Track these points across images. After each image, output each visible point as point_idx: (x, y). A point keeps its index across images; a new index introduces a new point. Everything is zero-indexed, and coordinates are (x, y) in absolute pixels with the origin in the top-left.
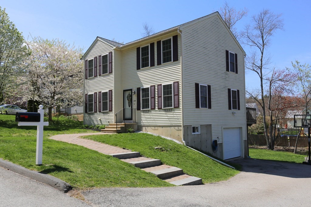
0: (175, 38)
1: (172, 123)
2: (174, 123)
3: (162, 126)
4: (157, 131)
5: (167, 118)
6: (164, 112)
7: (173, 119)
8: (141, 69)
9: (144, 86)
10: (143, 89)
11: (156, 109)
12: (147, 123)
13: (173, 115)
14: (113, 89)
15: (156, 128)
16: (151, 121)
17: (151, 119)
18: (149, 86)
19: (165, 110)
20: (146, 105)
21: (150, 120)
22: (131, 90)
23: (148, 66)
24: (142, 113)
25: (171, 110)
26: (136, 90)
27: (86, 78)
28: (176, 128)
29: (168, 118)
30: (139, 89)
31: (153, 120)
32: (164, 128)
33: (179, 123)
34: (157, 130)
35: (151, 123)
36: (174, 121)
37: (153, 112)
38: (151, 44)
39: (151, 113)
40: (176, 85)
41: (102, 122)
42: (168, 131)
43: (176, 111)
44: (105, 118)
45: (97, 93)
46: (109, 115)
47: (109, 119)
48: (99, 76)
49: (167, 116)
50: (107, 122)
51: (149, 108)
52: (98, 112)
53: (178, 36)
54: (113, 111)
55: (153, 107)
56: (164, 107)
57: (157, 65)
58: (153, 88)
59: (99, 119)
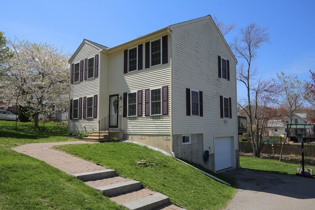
0: (165, 39)
1: (161, 132)
3: (150, 135)
4: (144, 140)
5: (155, 126)
6: (152, 120)
7: (161, 128)
8: (128, 72)
9: (131, 91)
11: (143, 116)
12: (134, 131)
13: (161, 123)
14: (98, 94)
15: (143, 137)
18: (136, 91)
19: (153, 117)
20: (132, 112)
21: (136, 128)
22: (118, 95)
23: (136, 69)
24: (128, 121)
25: (159, 117)
26: (123, 95)
27: (72, 83)
28: (165, 137)
29: (156, 126)
30: (125, 94)
31: (139, 128)
32: (151, 137)
33: (168, 132)
35: (138, 131)
36: (162, 130)
37: (140, 119)
38: (139, 46)
39: (138, 120)
40: (165, 89)
41: (86, 130)
42: (155, 140)
43: (165, 118)
44: (89, 125)
45: (82, 98)
46: (94, 121)
47: (94, 126)
48: (84, 80)
49: (155, 124)
50: (91, 130)
51: (136, 115)
52: (82, 119)
53: (168, 36)
54: (97, 118)
55: (140, 114)
56: (151, 114)
57: (145, 68)
58: (140, 93)
59: (84, 126)
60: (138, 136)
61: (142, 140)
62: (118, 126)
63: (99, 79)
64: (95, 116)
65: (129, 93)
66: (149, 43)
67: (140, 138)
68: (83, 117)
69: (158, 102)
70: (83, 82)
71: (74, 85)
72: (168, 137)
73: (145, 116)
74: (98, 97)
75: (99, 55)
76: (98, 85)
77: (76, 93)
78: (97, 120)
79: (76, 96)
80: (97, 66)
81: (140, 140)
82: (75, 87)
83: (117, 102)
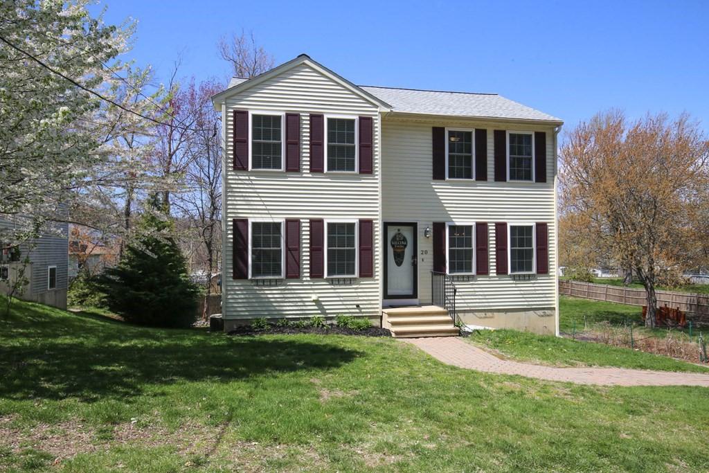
0: (541, 137)
1: (532, 303)
2: (535, 303)
3: (506, 311)
4: (492, 320)
6: (512, 282)
7: (533, 296)
8: (447, 178)
9: (454, 220)
10: (454, 229)
11: (491, 275)
12: (466, 305)
13: (533, 288)
15: (489, 314)
16: (475, 301)
18: (472, 223)
19: (514, 278)
20: (461, 263)
21: (473, 297)
22: (414, 225)
23: (470, 178)
26: (432, 227)
28: (541, 312)
29: (522, 292)
31: (480, 297)
32: (509, 314)
33: (547, 303)
34: (492, 317)
35: (477, 304)
36: (536, 299)
37: (481, 280)
38: (477, 131)
39: (477, 283)
40: (542, 228)
41: (325, 307)
42: (519, 319)
43: (542, 280)
44: (338, 295)
45: (301, 220)
46: (361, 286)
47: (360, 298)
48: (308, 171)
49: (519, 289)
50: (348, 307)
51: (471, 271)
52: (304, 279)
53: (547, 135)
54: (376, 278)
55: (483, 270)
56: (512, 271)
57: (493, 180)
58: (482, 227)
59: (314, 297)
60: (476, 314)
61: (486, 319)
62: (415, 295)
63: (377, 179)
64: (367, 272)
65: (451, 224)
66: (504, 133)
67: (480, 318)
68: (308, 275)
69: (526, 250)
70: (304, 175)
71: (251, 178)
72: (546, 311)
73: (495, 275)
74: (376, 225)
75: (377, 119)
76: (377, 195)
77: (266, 203)
78: (377, 282)
79: (267, 212)
80: (367, 147)
81: (482, 320)
82: (254, 182)
83: (405, 240)
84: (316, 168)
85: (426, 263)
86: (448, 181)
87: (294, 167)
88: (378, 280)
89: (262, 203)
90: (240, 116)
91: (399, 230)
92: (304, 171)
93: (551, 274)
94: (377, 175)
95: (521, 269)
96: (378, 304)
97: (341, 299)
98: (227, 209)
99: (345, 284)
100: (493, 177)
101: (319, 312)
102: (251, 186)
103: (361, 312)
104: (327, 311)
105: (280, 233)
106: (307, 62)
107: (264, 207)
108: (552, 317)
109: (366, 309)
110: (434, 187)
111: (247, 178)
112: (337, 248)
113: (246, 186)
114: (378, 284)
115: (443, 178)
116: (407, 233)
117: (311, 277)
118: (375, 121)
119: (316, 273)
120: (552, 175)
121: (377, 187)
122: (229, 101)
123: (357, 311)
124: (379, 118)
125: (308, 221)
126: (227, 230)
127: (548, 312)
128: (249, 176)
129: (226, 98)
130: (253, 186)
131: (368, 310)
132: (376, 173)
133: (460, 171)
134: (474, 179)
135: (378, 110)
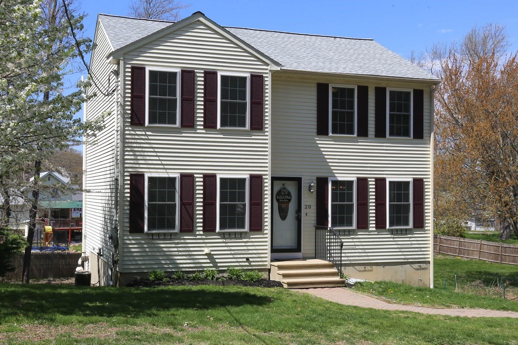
0: (419, 94)
1: (408, 257)
2: (411, 257)
3: (384, 264)
4: (371, 272)
5: (396, 246)
6: (390, 236)
7: (410, 250)
8: (331, 134)
9: (336, 175)
10: (336, 183)
11: (370, 229)
12: (346, 258)
14: (265, 175)
15: (368, 268)
16: (355, 255)
17: (357, 249)
18: (353, 178)
19: (392, 232)
20: (342, 217)
22: (298, 180)
26: (315, 182)
28: (416, 266)
29: (399, 246)
31: (360, 251)
32: (387, 267)
33: (422, 256)
35: (357, 258)
36: (412, 253)
37: (361, 235)
38: (359, 87)
39: (357, 237)
40: (419, 184)
41: (217, 261)
42: (396, 272)
43: (418, 234)
44: (229, 248)
45: (195, 175)
46: (250, 240)
47: (250, 252)
48: (202, 127)
49: (396, 243)
50: (239, 260)
51: (352, 226)
52: (197, 233)
53: (424, 92)
54: (265, 232)
55: (363, 225)
56: (390, 225)
57: (373, 137)
58: (363, 182)
59: (207, 251)
60: (356, 267)
61: (365, 272)
62: (298, 249)
63: (267, 136)
64: (257, 226)
65: (334, 179)
66: (384, 89)
67: (360, 271)
68: (201, 229)
69: (403, 204)
70: (198, 131)
71: (148, 133)
72: (421, 265)
73: (374, 229)
74: (265, 181)
75: (267, 77)
76: (267, 151)
77: (161, 158)
78: (265, 236)
79: (162, 167)
80: (258, 103)
81: (361, 273)
82: (150, 137)
83: (289, 194)
84: (209, 124)
85: (309, 217)
86: (331, 137)
87: (188, 123)
88: (267, 234)
89: (157, 158)
90: (138, 72)
91: (284, 185)
92: (198, 127)
93: (426, 228)
94: (267, 132)
95: (399, 224)
96: (266, 257)
97: (232, 252)
98: (124, 163)
99: (235, 238)
100: (374, 133)
101: (211, 265)
102: (147, 141)
103: (250, 265)
104: (219, 265)
105: (175, 188)
106: (201, 19)
107: (159, 162)
108: (427, 270)
109: (256, 262)
110: (318, 142)
111: (144, 133)
112: (228, 203)
113: (142, 141)
114: (267, 238)
115: (327, 134)
116: (291, 187)
117: (204, 230)
118: (266, 79)
119: (209, 228)
120: (428, 132)
121: (267, 143)
122: (127, 57)
123: (247, 264)
124: (269, 75)
125: (202, 176)
126: (124, 184)
127: (423, 266)
128: (145, 131)
129: (124, 54)
130: (149, 141)
131: (257, 264)
132: (266, 130)
133: (343, 127)
134: (355, 135)
135: (269, 68)
